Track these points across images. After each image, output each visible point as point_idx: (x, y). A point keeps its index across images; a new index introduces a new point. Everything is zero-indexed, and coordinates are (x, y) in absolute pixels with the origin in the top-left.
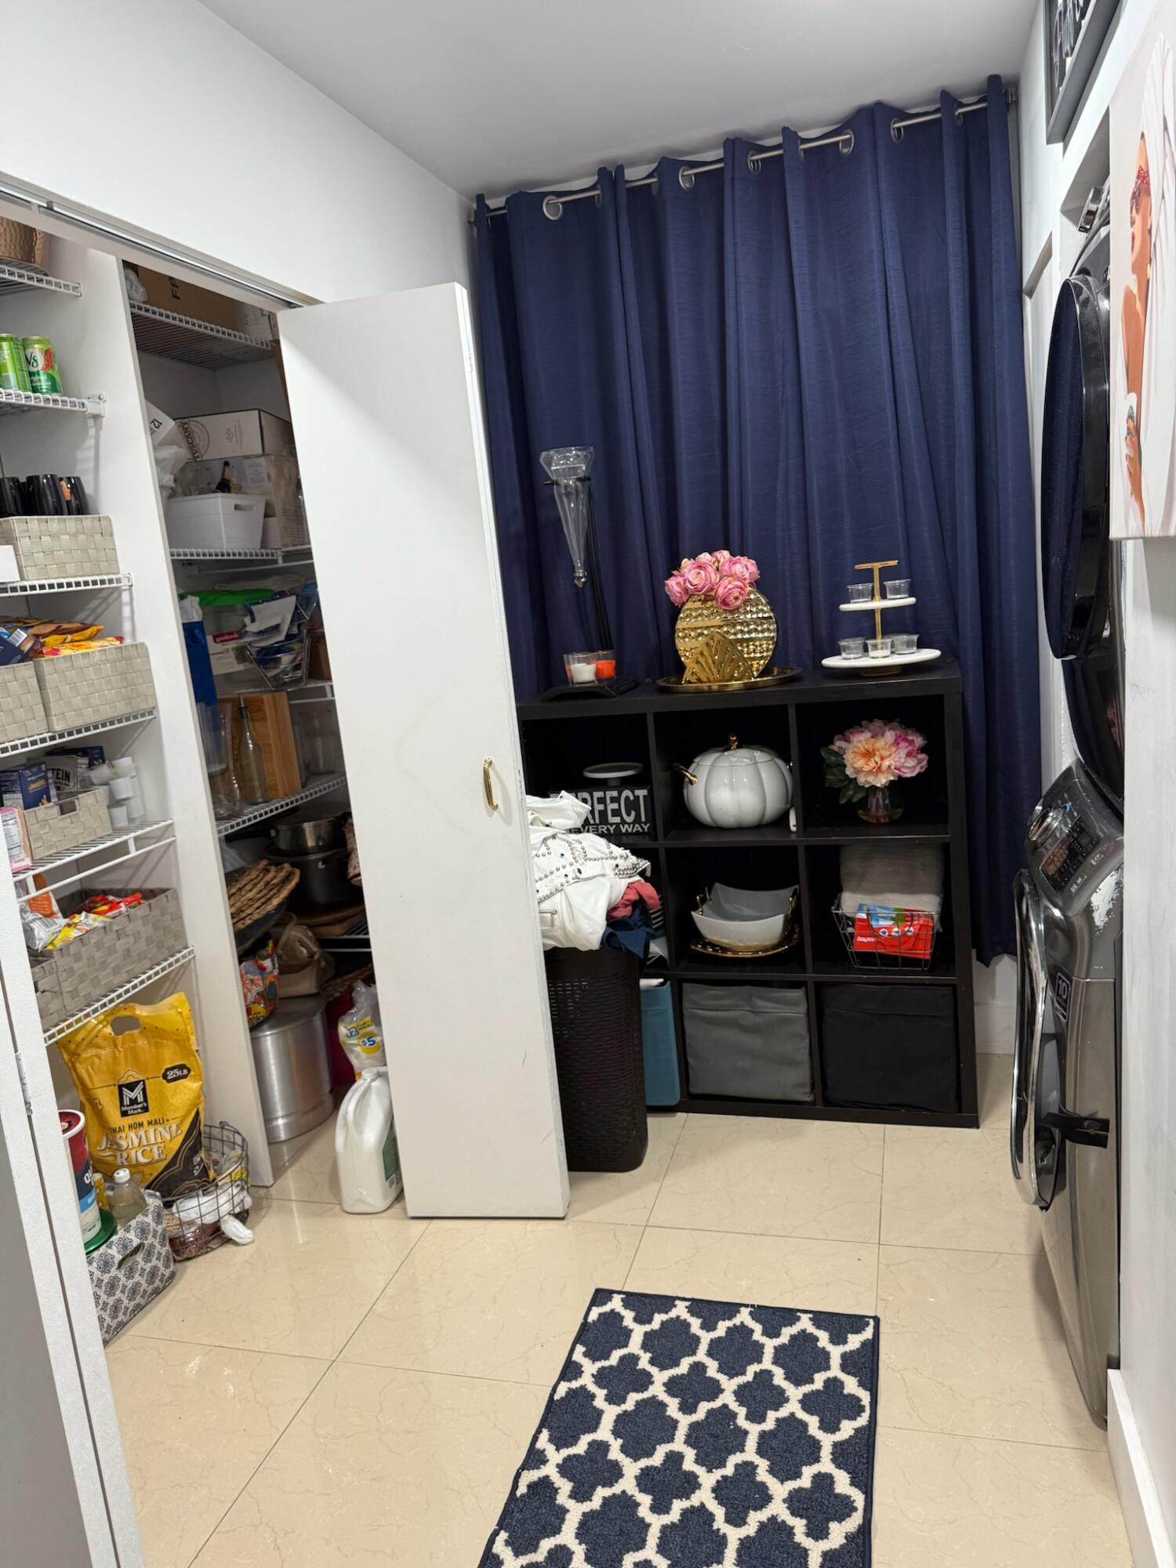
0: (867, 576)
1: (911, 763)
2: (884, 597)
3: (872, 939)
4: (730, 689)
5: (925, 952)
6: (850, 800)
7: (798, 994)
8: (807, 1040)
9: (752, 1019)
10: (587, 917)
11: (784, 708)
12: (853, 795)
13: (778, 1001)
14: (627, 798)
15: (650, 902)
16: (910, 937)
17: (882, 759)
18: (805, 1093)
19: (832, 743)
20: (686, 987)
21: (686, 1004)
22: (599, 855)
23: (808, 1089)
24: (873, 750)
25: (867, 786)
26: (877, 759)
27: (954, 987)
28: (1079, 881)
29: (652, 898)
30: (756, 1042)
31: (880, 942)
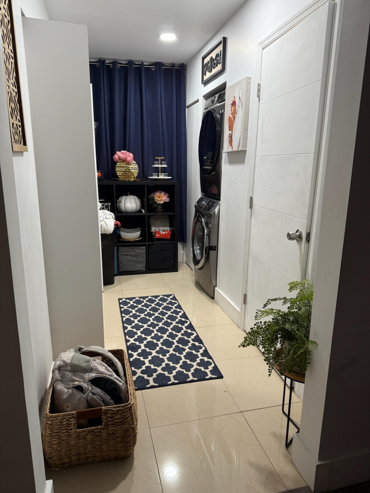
0: (158, 160)
1: (167, 199)
2: (161, 165)
3: (159, 235)
4: (131, 181)
5: (169, 237)
6: (155, 207)
7: (144, 247)
8: (145, 257)
9: (134, 254)
10: (110, 226)
11: (144, 185)
12: (155, 206)
13: (140, 249)
14: (106, 205)
15: (119, 225)
16: (167, 234)
17: (162, 198)
18: (144, 269)
19: (150, 195)
20: (120, 247)
21: (119, 251)
22: (109, 214)
23: (145, 268)
24: (160, 196)
25: (159, 204)
26: (161, 198)
27: (175, 244)
28: (213, 208)
29: (119, 224)
30: (135, 259)
31: (161, 236)
